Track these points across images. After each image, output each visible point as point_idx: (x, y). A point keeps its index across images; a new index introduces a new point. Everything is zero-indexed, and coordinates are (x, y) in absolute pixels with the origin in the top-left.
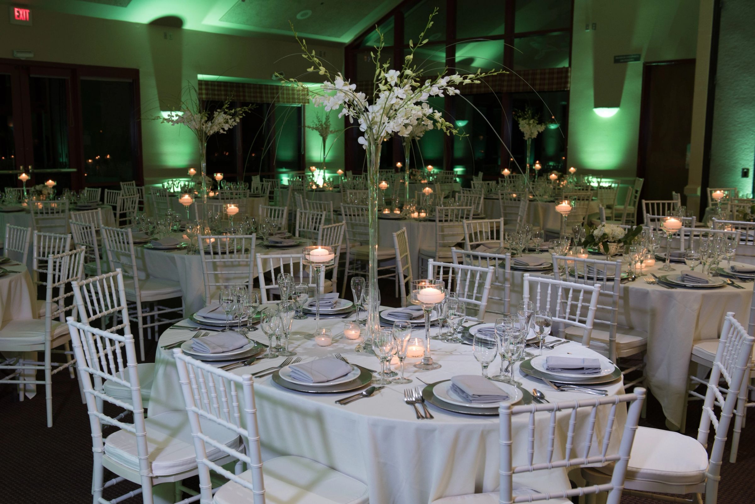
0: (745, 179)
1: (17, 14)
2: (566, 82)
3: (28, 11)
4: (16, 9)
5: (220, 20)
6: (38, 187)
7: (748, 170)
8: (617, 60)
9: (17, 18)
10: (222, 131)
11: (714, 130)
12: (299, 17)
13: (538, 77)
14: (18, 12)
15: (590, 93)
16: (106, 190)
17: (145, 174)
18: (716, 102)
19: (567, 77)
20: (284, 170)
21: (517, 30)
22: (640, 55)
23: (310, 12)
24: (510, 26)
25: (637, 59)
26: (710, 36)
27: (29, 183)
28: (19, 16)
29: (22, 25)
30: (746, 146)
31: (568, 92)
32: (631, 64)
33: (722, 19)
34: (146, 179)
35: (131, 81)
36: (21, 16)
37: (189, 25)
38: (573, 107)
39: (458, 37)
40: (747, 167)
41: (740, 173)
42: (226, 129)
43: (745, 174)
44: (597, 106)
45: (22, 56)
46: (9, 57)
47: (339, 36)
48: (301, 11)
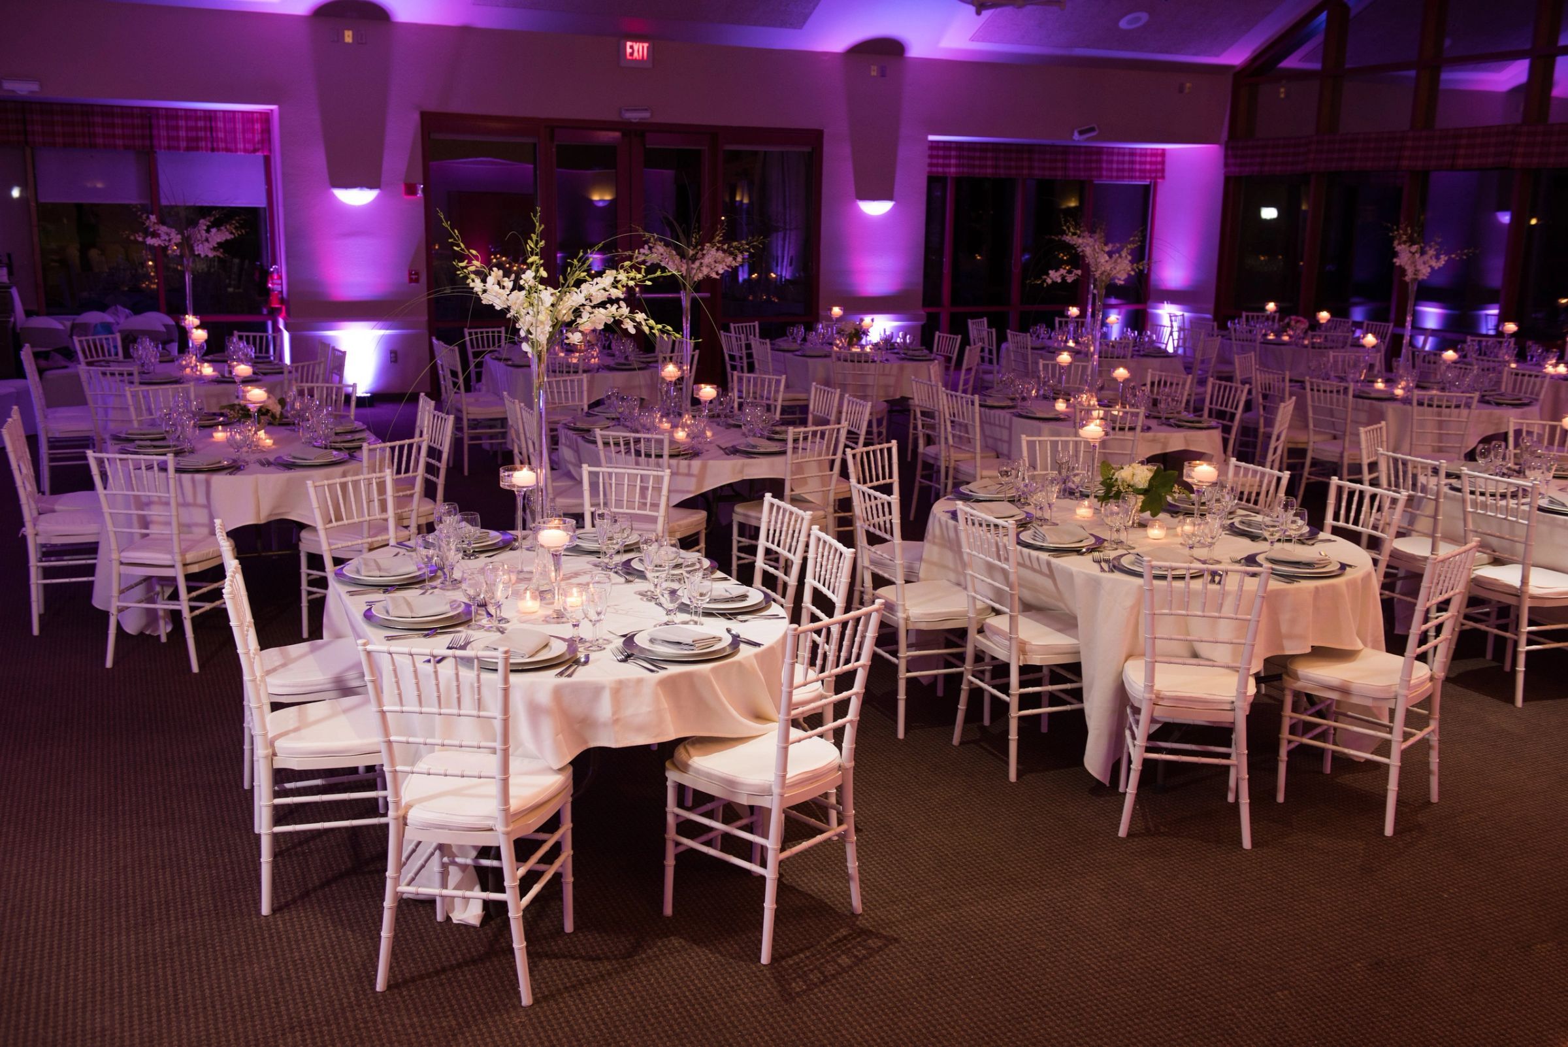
1: (629, 50)
3: (646, 45)
4: (629, 44)
5: (972, 39)
9: (629, 57)
10: (714, 275)
12: (1123, 24)
14: (632, 47)
17: (822, 304)
23: (1144, 17)
24: (1547, 34)
28: (632, 54)
29: (637, 67)
35: (808, 149)
36: (636, 54)
37: (918, 49)
39: (1446, 54)
42: (721, 271)
45: (633, 116)
46: (615, 118)
47: (1217, 56)
48: (1126, 14)
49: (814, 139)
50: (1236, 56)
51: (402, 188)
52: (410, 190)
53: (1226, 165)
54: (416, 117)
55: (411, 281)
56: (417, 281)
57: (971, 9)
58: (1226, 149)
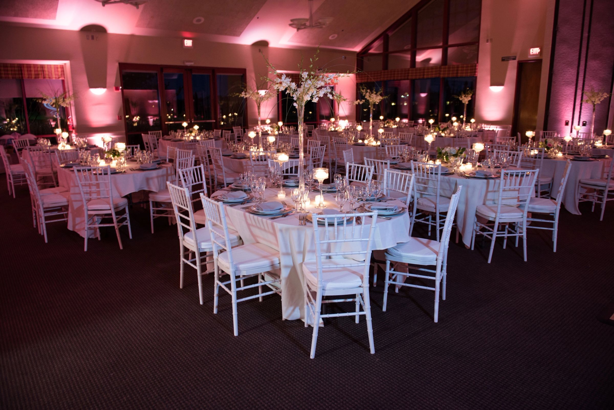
0: (567, 126)
2: (475, 72)
3: (191, 41)
5: (288, 41)
6: (191, 129)
7: (568, 121)
8: (503, 60)
11: (551, 99)
12: (330, 38)
13: (460, 69)
14: (187, 42)
15: (488, 78)
16: (224, 131)
17: (249, 122)
18: (553, 84)
19: (476, 69)
20: (324, 121)
21: (450, 43)
22: (516, 57)
23: (336, 36)
24: (446, 41)
25: (514, 59)
26: (550, 46)
27: (187, 128)
28: (187, 44)
29: (188, 49)
30: (568, 108)
31: (476, 77)
32: (511, 62)
33: (557, 37)
34: (250, 125)
35: (242, 75)
37: (273, 44)
38: (479, 86)
39: (418, 47)
40: (568, 120)
41: (564, 123)
43: (567, 124)
44: (492, 85)
45: (188, 64)
46: (182, 64)
47: (353, 48)
48: (331, 35)
49: (243, 71)
50: (358, 49)
51: (114, 88)
52: (117, 89)
53: (357, 80)
54: (117, 65)
55: (119, 119)
56: (121, 119)
57: (295, 30)
58: (356, 75)
